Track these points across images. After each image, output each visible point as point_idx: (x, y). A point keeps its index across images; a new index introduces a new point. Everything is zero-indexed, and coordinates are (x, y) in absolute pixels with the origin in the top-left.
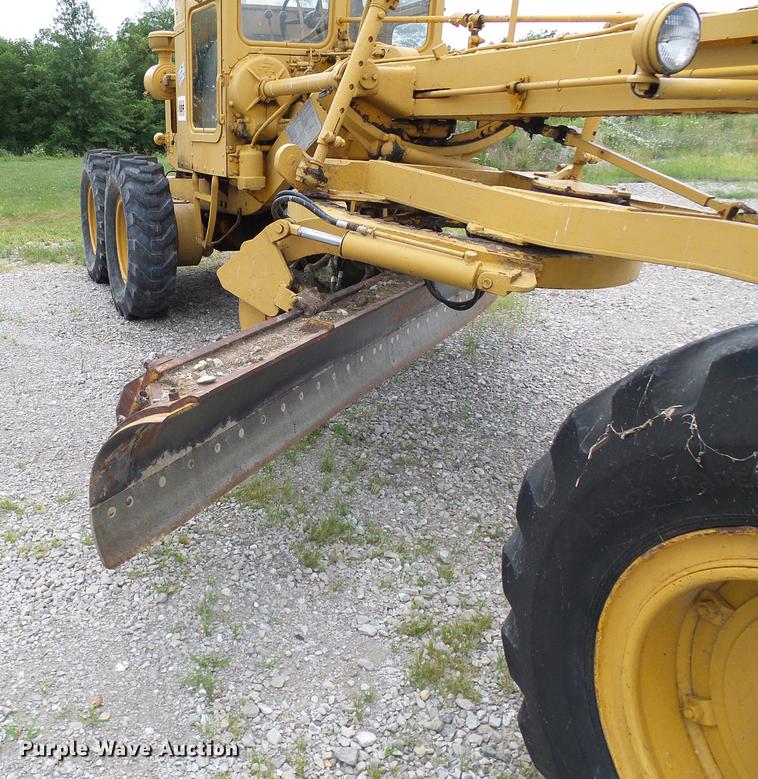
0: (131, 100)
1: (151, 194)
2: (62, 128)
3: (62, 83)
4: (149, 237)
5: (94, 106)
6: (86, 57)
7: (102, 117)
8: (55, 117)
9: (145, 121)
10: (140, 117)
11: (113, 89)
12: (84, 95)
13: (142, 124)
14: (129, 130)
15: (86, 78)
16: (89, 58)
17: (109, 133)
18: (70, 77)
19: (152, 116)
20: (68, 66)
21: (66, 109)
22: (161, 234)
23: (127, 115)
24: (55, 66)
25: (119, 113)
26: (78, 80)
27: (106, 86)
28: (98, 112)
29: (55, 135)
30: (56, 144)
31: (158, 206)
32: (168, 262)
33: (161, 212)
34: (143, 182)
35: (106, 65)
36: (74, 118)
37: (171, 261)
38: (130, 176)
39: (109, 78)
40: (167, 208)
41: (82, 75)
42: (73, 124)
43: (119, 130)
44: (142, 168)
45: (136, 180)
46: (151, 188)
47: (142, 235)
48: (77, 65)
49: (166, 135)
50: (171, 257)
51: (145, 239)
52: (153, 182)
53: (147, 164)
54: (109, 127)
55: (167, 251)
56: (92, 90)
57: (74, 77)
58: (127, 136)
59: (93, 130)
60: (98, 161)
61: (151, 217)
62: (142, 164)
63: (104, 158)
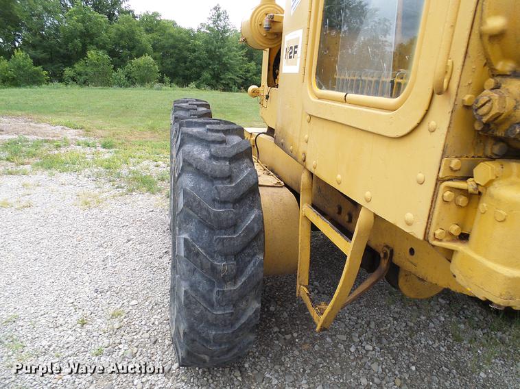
0: (244, 62)
1: (224, 203)
2: (206, 75)
3: (208, 51)
4: (212, 284)
5: (225, 64)
6: (222, 39)
7: (228, 70)
8: (203, 68)
9: (251, 74)
10: (248, 71)
11: (235, 56)
12: (219, 58)
13: (248, 75)
14: (241, 78)
15: (221, 50)
16: (224, 40)
17: (231, 79)
18: (213, 48)
19: (255, 72)
20: (213, 42)
21: (210, 64)
22: (234, 279)
23: (241, 70)
24: (206, 42)
25: (237, 68)
26: (217, 50)
27: (232, 54)
28: (226, 67)
29: (202, 78)
30: (203, 83)
31: (234, 226)
32: (242, 321)
33: (238, 236)
34: (212, 178)
35: (233, 43)
36: (213, 70)
37: (250, 320)
38: (190, 165)
39: (234, 50)
40: (249, 229)
41: (219, 48)
42: (212, 73)
43: (236, 78)
44: (214, 148)
45: (200, 172)
46: (226, 188)
47: (197, 277)
48: (217, 42)
49: (261, 88)
50: (250, 313)
51: (203, 286)
52: (229, 178)
53: (223, 142)
54: (231, 76)
55: (243, 305)
56: (224, 56)
57: (215, 48)
58: (240, 81)
59: (222, 77)
60: (181, 113)
61: (218, 247)
62: (214, 142)
63: (188, 110)
